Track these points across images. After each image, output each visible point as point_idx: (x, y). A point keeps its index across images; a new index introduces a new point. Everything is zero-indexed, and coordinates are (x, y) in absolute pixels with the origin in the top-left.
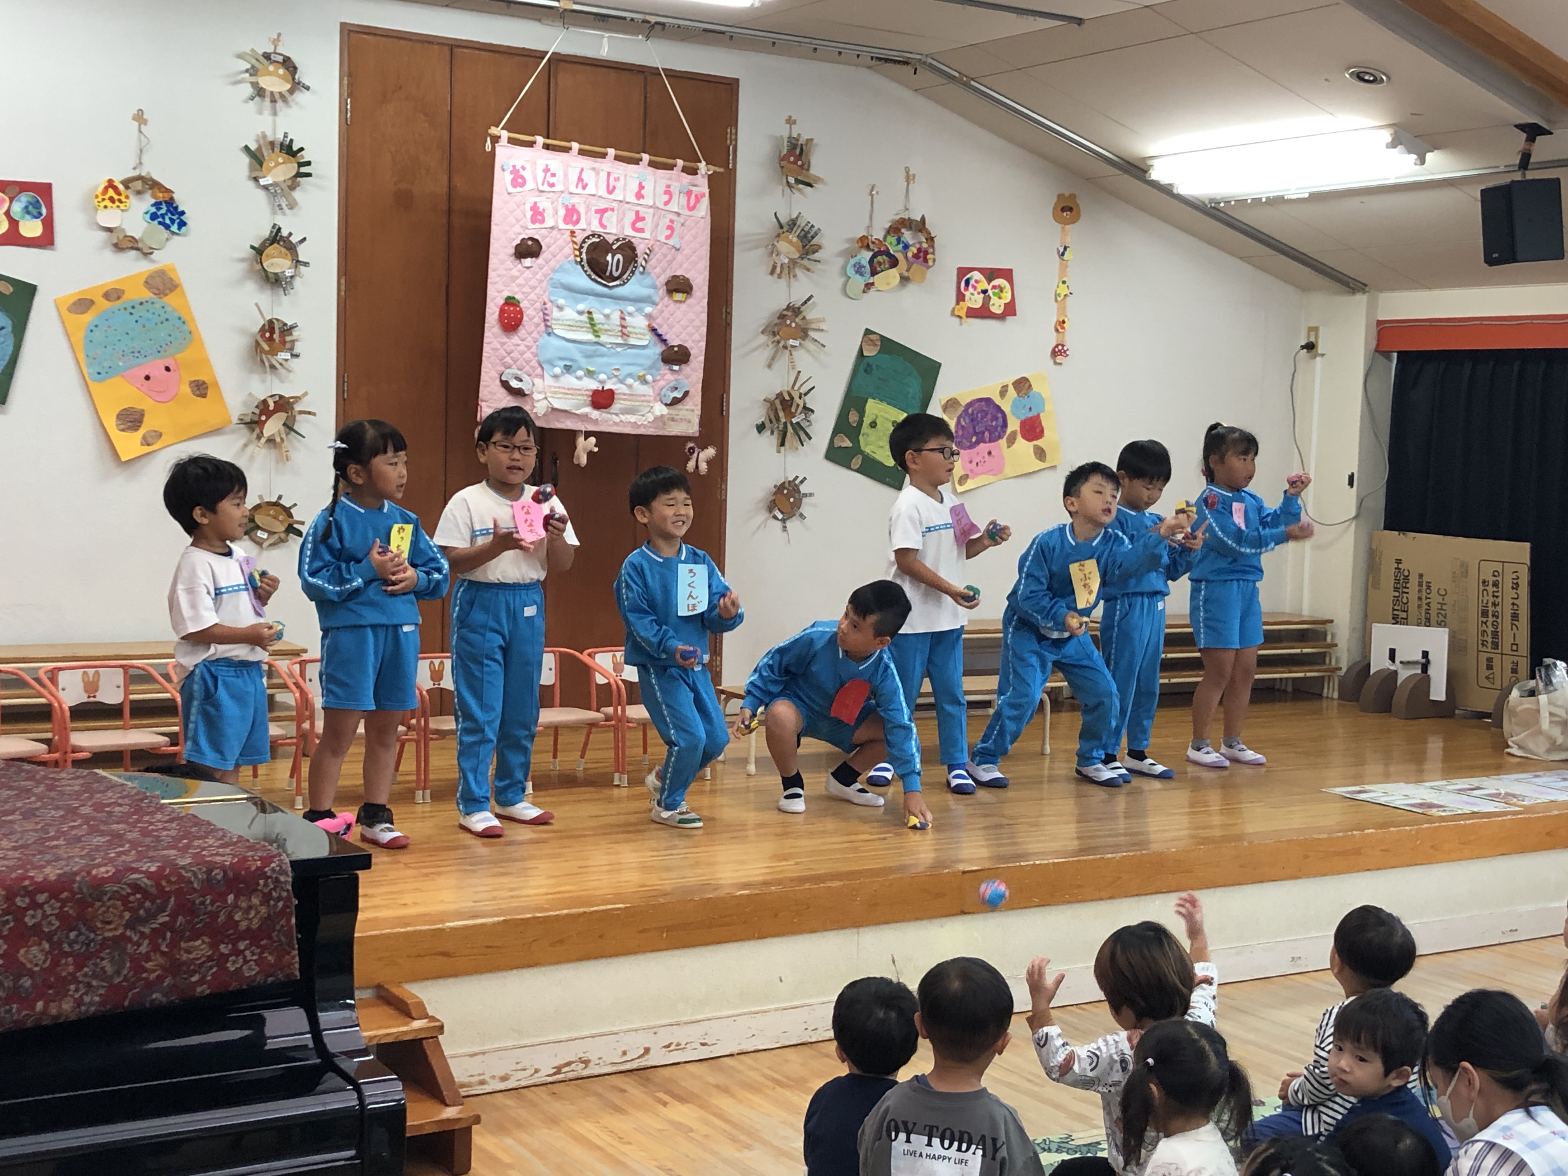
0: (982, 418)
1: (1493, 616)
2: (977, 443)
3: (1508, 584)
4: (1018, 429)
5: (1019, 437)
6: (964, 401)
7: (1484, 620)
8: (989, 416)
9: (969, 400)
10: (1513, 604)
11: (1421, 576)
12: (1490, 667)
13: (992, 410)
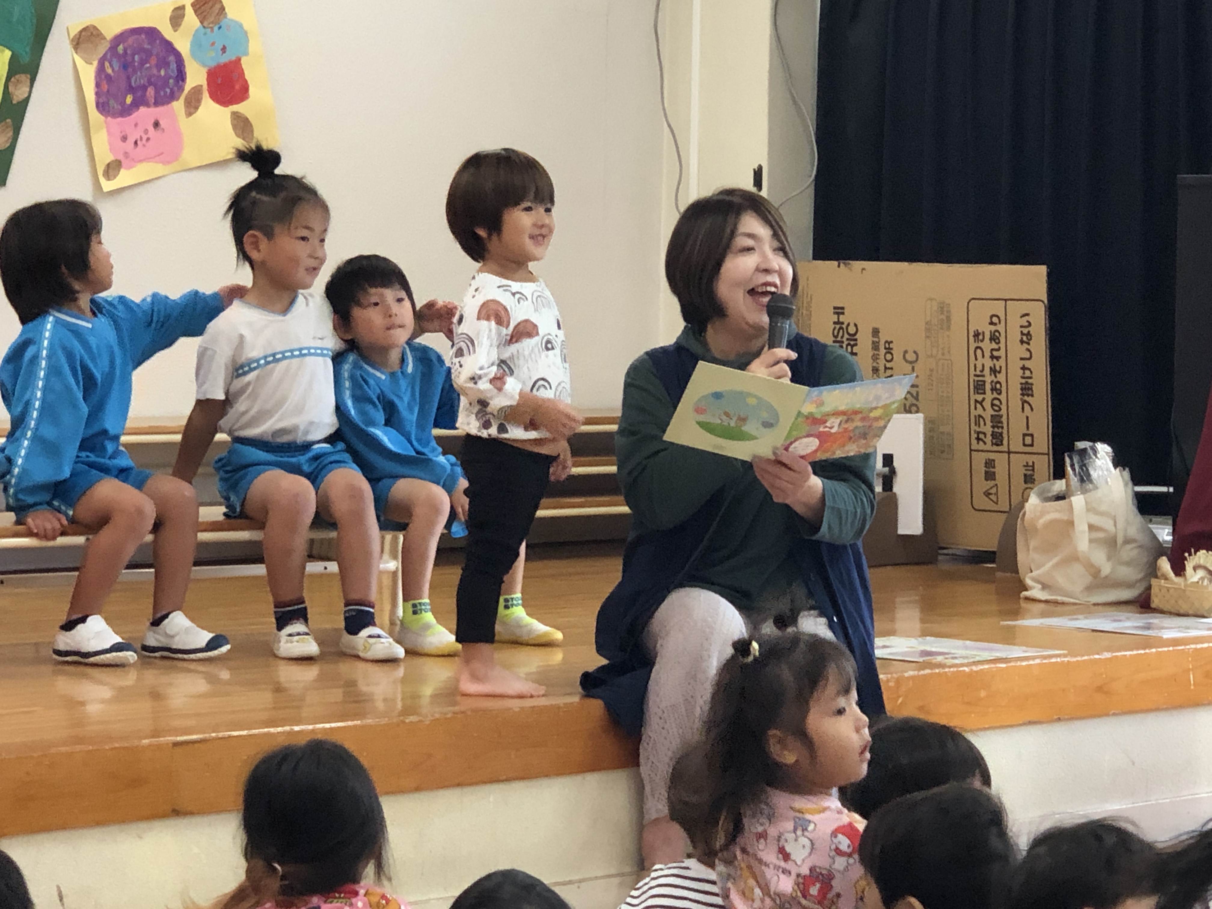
0: (142, 63)
1: (992, 390)
2: (136, 104)
3: (1015, 335)
4: (204, 83)
5: (206, 97)
6: (110, 31)
7: (980, 398)
8: (153, 61)
9: (117, 30)
10: (1024, 368)
11: (876, 332)
12: (990, 476)
13: (157, 49)
